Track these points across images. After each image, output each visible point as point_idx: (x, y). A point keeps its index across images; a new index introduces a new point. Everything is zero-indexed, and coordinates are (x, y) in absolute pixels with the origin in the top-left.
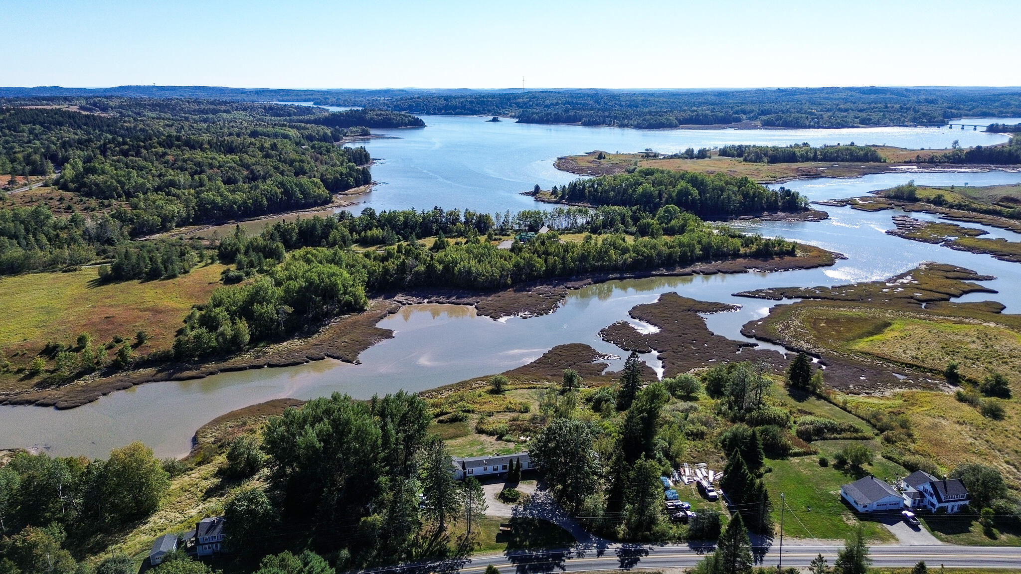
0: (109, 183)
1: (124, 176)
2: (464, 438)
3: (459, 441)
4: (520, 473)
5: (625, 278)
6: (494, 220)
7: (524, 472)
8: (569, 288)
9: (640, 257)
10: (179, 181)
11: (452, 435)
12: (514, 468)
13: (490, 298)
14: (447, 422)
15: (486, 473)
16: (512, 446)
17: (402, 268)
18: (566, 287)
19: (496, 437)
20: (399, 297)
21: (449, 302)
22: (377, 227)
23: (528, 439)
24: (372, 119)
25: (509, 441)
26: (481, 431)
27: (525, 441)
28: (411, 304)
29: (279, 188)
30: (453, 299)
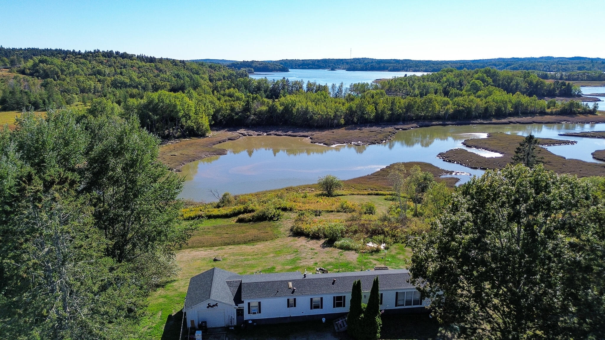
0: (52, 69)
1: (66, 66)
2: (267, 243)
3: (260, 246)
4: (379, 320)
5: (448, 125)
6: (330, 90)
7: (388, 315)
8: (398, 129)
9: (461, 108)
10: (105, 72)
11: (251, 238)
12: (364, 305)
13: (323, 133)
14: (249, 221)
15: (294, 312)
16: (352, 257)
17: (247, 109)
18: (395, 128)
19: (322, 241)
20: (242, 131)
21: (286, 135)
22: (234, 88)
23: (382, 246)
24: (256, 66)
25: (347, 248)
26: (297, 233)
27: (378, 251)
28: (251, 135)
29: (174, 77)
30: (290, 133)
